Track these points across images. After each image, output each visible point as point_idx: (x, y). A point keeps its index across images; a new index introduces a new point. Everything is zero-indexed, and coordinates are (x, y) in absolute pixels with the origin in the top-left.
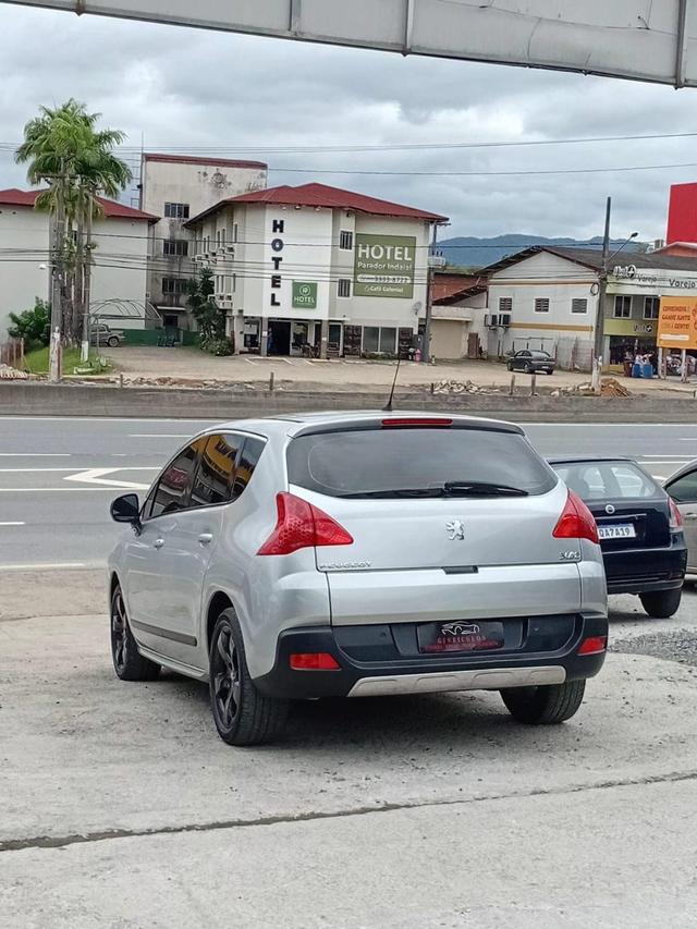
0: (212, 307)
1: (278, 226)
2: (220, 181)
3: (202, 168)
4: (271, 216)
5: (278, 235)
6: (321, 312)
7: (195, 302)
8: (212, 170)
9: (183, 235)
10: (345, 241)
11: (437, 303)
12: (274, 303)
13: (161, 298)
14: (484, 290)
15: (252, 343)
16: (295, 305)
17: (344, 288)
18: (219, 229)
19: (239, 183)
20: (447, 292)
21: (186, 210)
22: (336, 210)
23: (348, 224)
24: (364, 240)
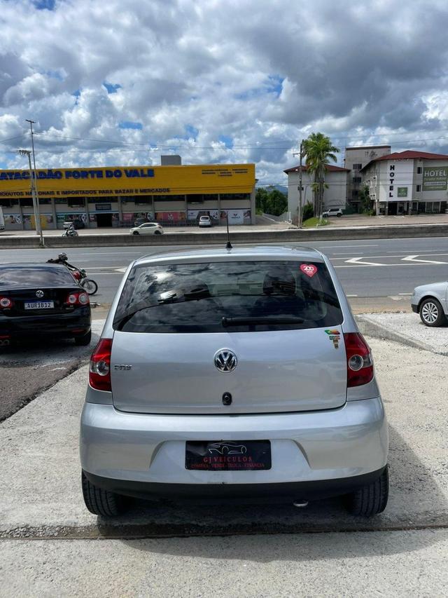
0: (369, 198)
1: (392, 168)
2: (373, 154)
3: (366, 150)
4: (389, 164)
5: (392, 171)
6: (409, 198)
7: (363, 198)
8: (370, 151)
9: (360, 175)
10: (419, 171)
12: (391, 196)
13: (351, 198)
15: (383, 212)
16: (399, 196)
17: (418, 188)
18: (377, 168)
19: (380, 154)
21: (361, 166)
22: (415, 159)
23: (420, 164)
24: (426, 169)
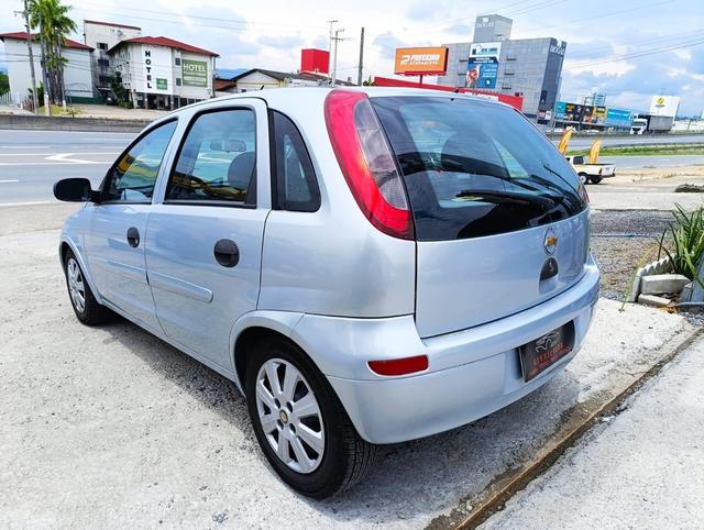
0: (122, 88)
1: (148, 54)
2: (121, 34)
3: (112, 28)
4: (144, 49)
5: (148, 58)
6: (170, 91)
7: (113, 86)
8: (116, 29)
9: (106, 57)
10: (178, 62)
11: (218, 90)
12: (149, 87)
13: (99, 84)
14: (235, 86)
15: (141, 105)
16: (158, 88)
17: (178, 82)
18: (122, 54)
19: (129, 35)
20: (221, 87)
21: (106, 46)
22: (173, 48)
23: (178, 55)
24: (185, 62)
